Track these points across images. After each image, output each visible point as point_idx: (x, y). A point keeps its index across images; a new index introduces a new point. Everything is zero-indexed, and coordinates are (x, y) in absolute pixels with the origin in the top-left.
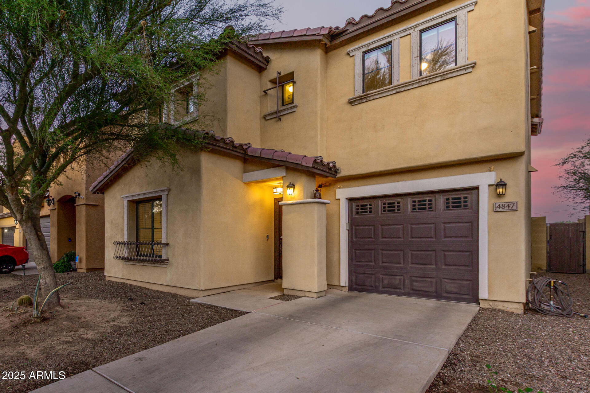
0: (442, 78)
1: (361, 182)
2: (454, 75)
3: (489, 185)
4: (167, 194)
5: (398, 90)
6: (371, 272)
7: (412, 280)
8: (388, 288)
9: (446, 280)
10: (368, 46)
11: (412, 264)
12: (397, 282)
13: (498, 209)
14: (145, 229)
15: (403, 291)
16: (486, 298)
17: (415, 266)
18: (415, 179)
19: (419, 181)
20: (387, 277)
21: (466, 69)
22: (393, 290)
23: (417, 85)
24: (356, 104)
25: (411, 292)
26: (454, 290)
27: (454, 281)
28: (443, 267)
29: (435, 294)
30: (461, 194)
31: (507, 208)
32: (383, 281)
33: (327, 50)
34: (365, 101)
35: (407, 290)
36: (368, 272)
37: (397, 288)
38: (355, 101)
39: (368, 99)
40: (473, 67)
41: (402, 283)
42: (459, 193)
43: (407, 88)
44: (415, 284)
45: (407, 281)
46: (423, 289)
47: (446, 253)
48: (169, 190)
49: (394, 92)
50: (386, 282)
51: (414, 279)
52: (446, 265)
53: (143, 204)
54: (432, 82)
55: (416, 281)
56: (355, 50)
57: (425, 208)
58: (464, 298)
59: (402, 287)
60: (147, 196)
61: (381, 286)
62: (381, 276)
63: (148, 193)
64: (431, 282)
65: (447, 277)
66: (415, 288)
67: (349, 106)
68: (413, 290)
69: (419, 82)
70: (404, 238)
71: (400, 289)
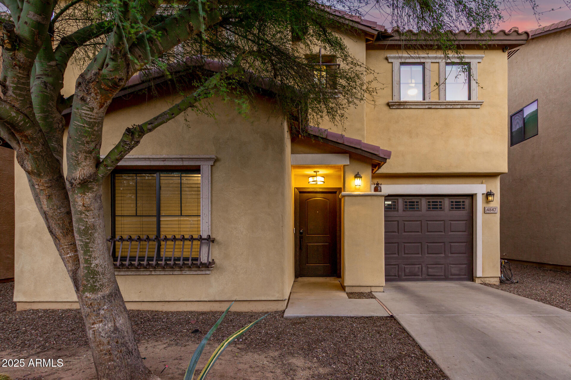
0: (462, 107)
1: (404, 180)
2: (469, 107)
3: (483, 194)
4: (212, 166)
5: (430, 106)
6: (395, 263)
7: (428, 267)
8: (410, 276)
9: (451, 266)
10: (406, 59)
11: (428, 253)
12: (417, 269)
13: (487, 211)
14: (136, 216)
15: (420, 277)
16: (481, 276)
17: (431, 255)
18: (434, 184)
19: (437, 185)
20: (408, 266)
21: (477, 105)
22: (413, 277)
23: (444, 107)
24: (394, 108)
25: (427, 277)
26: (457, 272)
27: (456, 266)
28: (450, 255)
29: (444, 277)
30: (460, 199)
31: (492, 211)
32: (405, 271)
33: (369, 48)
34: (402, 107)
35: (424, 276)
36: (392, 264)
37: (415, 275)
38: (394, 105)
39: (405, 106)
40: (481, 105)
41: (420, 269)
42: (460, 198)
43: (437, 107)
44: (430, 270)
45: (424, 269)
46: (436, 274)
47: (452, 244)
48: (216, 160)
49: (427, 107)
50: (407, 271)
51: (429, 266)
52: (451, 253)
53: (131, 175)
54: (455, 107)
55: (432, 268)
56: (394, 58)
57: (437, 208)
58: (462, 278)
59: (420, 274)
60: (162, 163)
61: (403, 274)
62: (403, 266)
63: (164, 159)
64: (441, 267)
65: (452, 263)
66: (430, 274)
67: (387, 108)
68: (428, 275)
69: (446, 105)
70: (421, 233)
71: (419, 275)
